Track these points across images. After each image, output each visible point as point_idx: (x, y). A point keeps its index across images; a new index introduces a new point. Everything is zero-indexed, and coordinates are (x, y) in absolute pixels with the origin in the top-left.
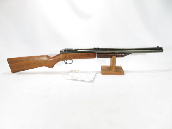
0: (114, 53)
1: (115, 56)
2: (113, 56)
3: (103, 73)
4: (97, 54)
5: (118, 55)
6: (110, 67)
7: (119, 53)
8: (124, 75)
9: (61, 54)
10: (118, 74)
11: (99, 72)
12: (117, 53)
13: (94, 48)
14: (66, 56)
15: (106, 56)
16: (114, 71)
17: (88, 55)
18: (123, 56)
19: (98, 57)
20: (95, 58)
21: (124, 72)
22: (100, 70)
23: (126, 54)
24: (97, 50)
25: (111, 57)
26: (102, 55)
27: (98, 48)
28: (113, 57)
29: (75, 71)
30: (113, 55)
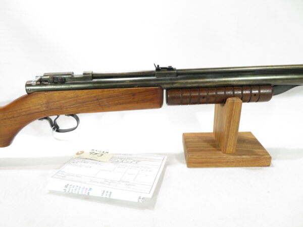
0: (232, 87)
1: (234, 96)
2: (230, 96)
3: (191, 163)
4: (168, 90)
5: (248, 92)
6: (213, 136)
7: (251, 86)
8: (268, 166)
9: (30, 94)
10: (247, 166)
11: (177, 157)
12: (242, 87)
13: (154, 69)
14: (48, 103)
15: (204, 97)
16: (233, 154)
17: (134, 94)
18: (267, 97)
19: (170, 102)
20: (160, 105)
21: (270, 158)
22: (180, 148)
23: (277, 88)
24: (165, 75)
25: (222, 101)
26: (187, 94)
27: (170, 69)
28: (229, 100)
29: (90, 156)
30: (230, 93)
